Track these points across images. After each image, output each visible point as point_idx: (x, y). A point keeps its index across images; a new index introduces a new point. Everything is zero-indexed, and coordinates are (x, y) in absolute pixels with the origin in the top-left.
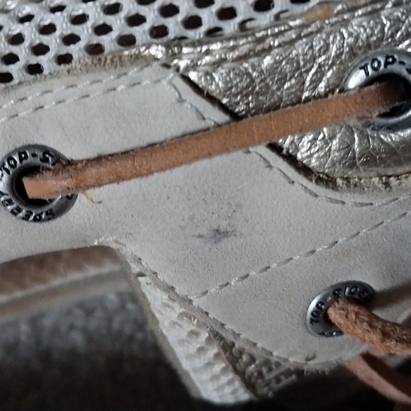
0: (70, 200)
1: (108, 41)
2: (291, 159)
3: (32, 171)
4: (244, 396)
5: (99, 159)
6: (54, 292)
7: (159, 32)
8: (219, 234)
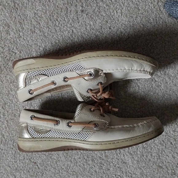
0: (68, 81)
1: (71, 70)
2: (84, 79)
3: (65, 78)
4: (83, 101)
5: (70, 78)
6: (64, 90)
7: (75, 70)
8: (79, 84)
